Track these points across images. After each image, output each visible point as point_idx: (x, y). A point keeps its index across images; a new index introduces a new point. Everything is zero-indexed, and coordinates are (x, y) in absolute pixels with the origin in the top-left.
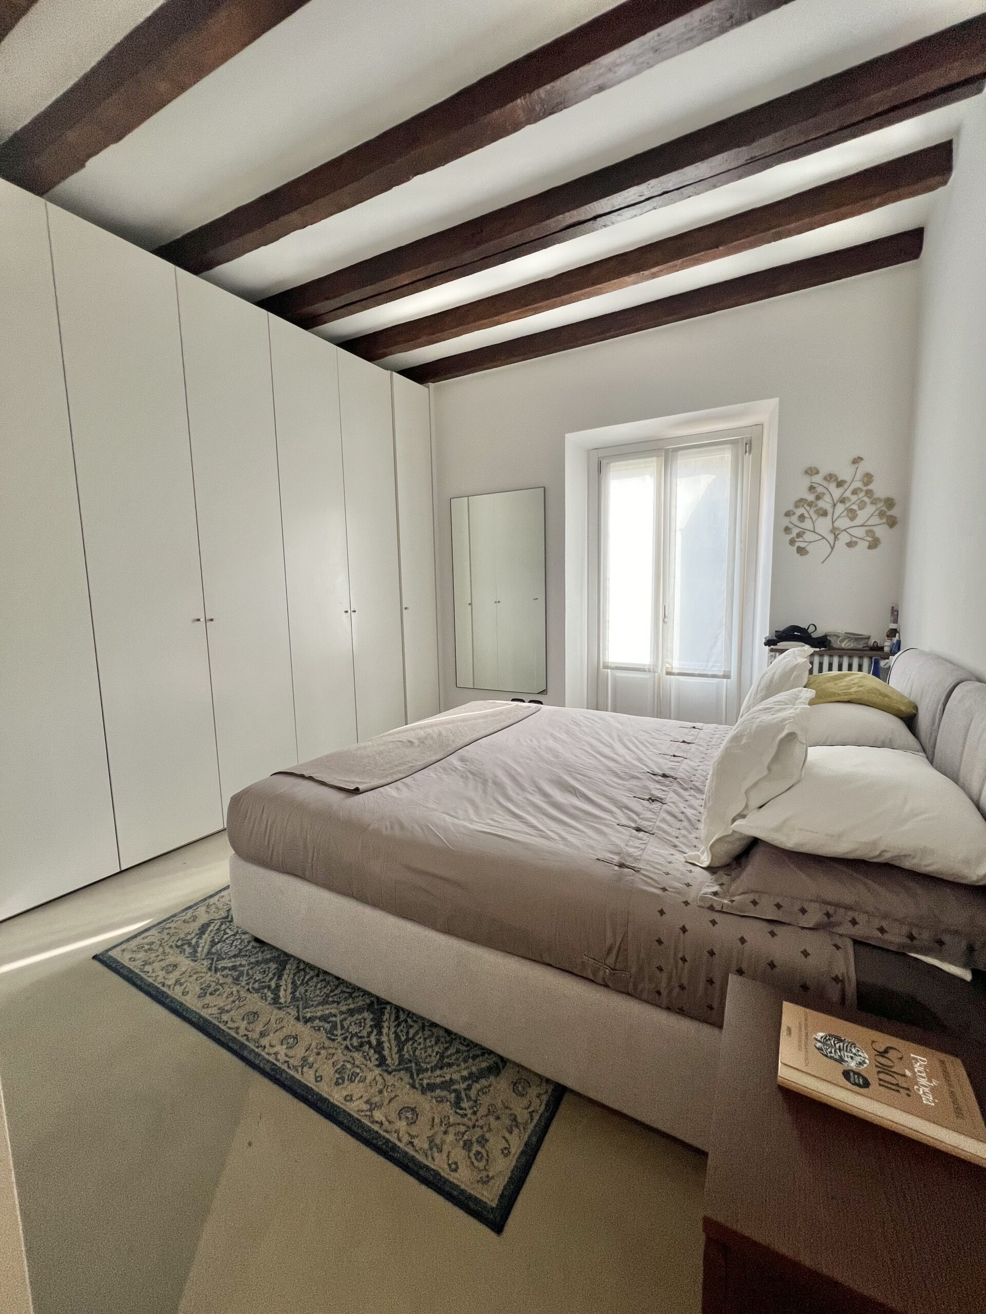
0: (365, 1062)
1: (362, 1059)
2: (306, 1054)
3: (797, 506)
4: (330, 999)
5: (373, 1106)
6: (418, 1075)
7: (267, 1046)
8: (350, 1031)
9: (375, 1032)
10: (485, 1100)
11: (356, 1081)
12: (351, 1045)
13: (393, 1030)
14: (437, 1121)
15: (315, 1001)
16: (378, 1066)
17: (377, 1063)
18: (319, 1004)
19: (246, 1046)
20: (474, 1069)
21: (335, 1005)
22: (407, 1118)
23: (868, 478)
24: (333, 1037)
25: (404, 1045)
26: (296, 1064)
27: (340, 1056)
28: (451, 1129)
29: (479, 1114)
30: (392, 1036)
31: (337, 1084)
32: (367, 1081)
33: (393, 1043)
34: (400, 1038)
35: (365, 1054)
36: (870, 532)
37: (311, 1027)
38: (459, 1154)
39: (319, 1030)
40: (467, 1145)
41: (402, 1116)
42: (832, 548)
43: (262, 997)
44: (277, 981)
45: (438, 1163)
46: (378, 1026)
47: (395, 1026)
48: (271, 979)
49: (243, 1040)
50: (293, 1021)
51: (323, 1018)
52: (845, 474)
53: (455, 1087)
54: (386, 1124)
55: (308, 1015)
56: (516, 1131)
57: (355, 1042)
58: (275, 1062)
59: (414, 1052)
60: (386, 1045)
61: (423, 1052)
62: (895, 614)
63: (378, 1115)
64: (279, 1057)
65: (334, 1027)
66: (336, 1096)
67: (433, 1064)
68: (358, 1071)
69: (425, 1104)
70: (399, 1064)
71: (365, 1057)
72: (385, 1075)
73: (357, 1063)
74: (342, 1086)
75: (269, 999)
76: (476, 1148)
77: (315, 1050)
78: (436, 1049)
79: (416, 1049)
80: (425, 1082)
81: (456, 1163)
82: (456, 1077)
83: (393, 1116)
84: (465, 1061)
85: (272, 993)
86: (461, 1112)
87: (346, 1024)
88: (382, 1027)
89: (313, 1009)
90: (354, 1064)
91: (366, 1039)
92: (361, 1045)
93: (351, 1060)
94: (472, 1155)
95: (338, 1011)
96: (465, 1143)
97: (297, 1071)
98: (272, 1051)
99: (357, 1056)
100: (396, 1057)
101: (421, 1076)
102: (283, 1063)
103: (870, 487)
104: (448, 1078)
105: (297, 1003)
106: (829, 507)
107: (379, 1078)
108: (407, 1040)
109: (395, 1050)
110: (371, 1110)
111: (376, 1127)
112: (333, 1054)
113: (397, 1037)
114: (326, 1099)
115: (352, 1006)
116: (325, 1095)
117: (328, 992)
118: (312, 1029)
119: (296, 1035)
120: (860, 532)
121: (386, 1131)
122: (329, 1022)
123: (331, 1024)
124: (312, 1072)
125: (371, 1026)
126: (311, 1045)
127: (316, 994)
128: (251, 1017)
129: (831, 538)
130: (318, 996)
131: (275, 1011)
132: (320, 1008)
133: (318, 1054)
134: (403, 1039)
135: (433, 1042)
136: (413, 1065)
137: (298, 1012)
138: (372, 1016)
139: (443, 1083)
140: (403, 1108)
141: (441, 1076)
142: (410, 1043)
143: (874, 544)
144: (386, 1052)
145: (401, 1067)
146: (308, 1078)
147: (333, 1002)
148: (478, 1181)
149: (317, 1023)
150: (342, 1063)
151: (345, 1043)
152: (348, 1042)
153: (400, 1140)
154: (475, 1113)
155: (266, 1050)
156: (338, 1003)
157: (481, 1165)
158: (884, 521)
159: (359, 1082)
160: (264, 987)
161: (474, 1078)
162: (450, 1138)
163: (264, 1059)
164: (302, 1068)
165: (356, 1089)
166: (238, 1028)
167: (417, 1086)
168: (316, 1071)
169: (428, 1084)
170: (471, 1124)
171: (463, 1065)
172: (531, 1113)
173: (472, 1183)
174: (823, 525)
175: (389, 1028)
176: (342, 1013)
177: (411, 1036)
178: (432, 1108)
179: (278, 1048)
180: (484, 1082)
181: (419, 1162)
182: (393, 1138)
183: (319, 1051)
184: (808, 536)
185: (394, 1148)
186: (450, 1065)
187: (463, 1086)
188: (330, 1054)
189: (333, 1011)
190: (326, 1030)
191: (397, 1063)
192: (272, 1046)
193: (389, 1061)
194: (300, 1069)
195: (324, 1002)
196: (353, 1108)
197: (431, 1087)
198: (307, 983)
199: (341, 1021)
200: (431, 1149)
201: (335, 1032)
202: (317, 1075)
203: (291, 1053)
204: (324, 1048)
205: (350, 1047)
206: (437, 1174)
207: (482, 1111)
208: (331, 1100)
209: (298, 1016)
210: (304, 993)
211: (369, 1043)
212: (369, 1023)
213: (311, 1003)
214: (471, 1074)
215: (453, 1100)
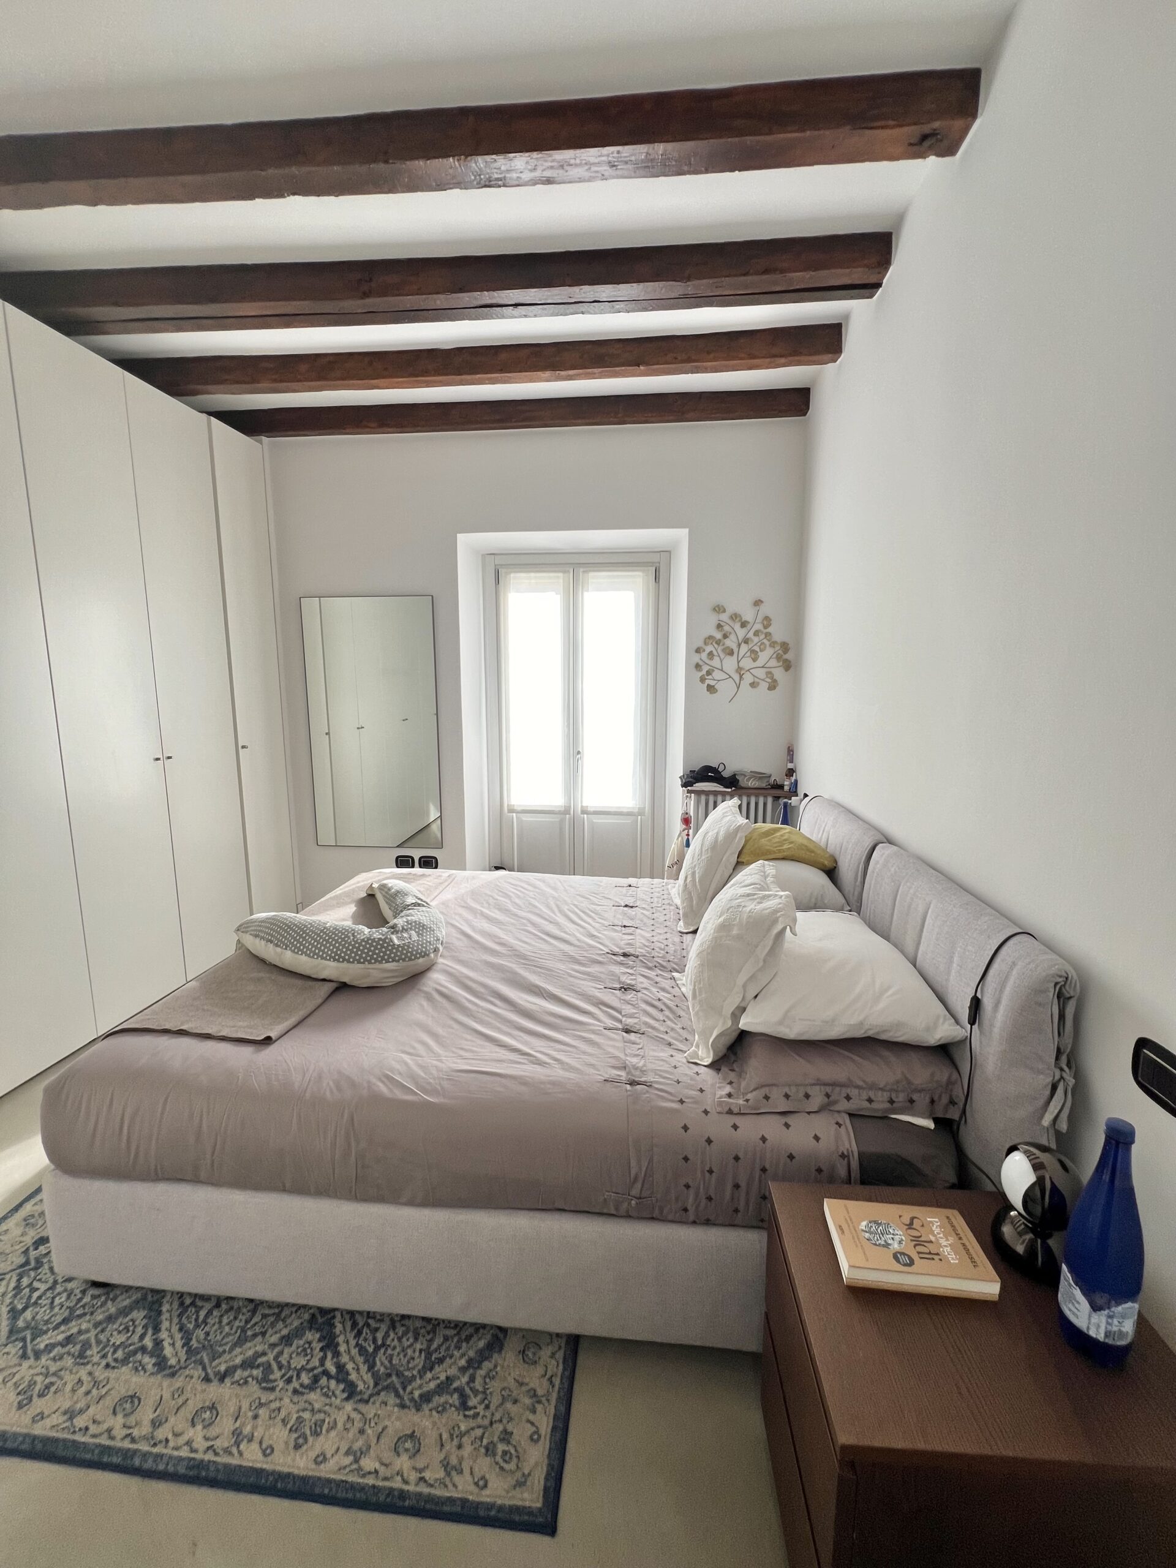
0: (328, 1401)
1: (323, 1399)
2: (238, 1424)
3: (705, 643)
4: (249, 1333)
5: (357, 1456)
6: (404, 1389)
7: (170, 1437)
8: (293, 1366)
9: (329, 1355)
10: (495, 1386)
11: (324, 1431)
12: (302, 1385)
13: (353, 1342)
14: (445, 1436)
15: (227, 1343)
16: (347, 1399)
17: (345, 1395)
18: (235, 1345)
19: (136, 1451)
20: (471, 1353)
21: (259, 1339)
22: (407, 1450)
23: (767, 621)
24: (270, 1385)
25: (374, 1358)
26: (226, 1445)
27: (289, 1406)
28: (465, 1439)
29: (493, 1407)
30: (354, 1352)
31: (297, 1447)
32: (340, 1425)
33: (360, 1360)
34: (366, 1351)
35: (325, 1390)
36: (769, 674)
37: (232, 1384)
38: (484, 1465)
39: (246, 1382)
40: (490, 1450)
41: (401, 1450)
42: (738, 688)
43: (136, 1369)
44: (154, 1334)
45: (463, 1488)
46: (330, 1344)
47: (355, 1337)
48: (142, 1337)
49: (127, 1444)
50: (200, 1386)
51: (248, 1364)
52: (748, 615)
53: (456, 1385)
54: (382, 1470)
55: (223, 1368)
56: (539, 1407)
57: (305, 1379)
58: (193, 1455)
59: (390, 1362)
60: (350, 1366)
61: (401, 1356)
62: (791, 753)
63: (368, 1463)
64: (195, 1445)
65: (268, 1368)
66: (300, 1464)
67: (420, 1367)
68: (322, 1416)
69: (425, 1422)
70: (376, 1384)
71: (326, 1395)
72: (361, 1407)
73: (317, 1406)
74: (305, 1447)
75: (149, 1367)
76: (501, 1447)
77: (250, 1414)
78: (418, 1346)
79: (391, 1356)
80: (417, 1394)
81: (483, 1478)
82: (453, 1371)
83: (388, 1456)
84: (458, 1348)
85: (151, 1357)
86: (471, 1413)
87: (283, 1360)
88: (338, 1344)
89: (226, 1357)
90: (313, 1410)
91: (320, 1370)
92: (316, 1379)
93: (307, 1405)
94: (498, 1458)
95: (266, 1346)
96: (487, 1450)
97: (230, 1454)
98: (181, 1440)
99: (313, 1396)
100: (368, 1377)
101: (409, 1388)
102: (205, 1452)
103: (769, 630)
104: (443, 1377)
105: (199, 1357)
106: (734, 647)
107: (354, 1415)
108: (377, 1349)
109: (364, 1368)
110: (356, 1461)
111: (370, 1481)
112: (279, 1409)
113: (362, 1350)
114: (289, 1475)
115: (285, 1332)
116: (286, 1470)
117: (242, 1324)
118: (235, 1386)
119: (214, 1404)
120: (761, 673)
121: (386, 1479)
122: (258, 1366)
123: (261, 1368)
124: (255, 1446)
125: (322, 1349)
126: (240, 1408)
127: (224, 1334)
128: (128, 1406)
129: (736, 677)
130: (228, 1335)
131: (166, 1383)
132: (238, 1350)
133: (256, 1417)
134: (371, 1350)
135: (411, 1340)
136: (394, 1378)
137: (204, 1369)
138: (318, 1336)
139: (439, 1386)
140: (399, 1439)
141: (434, 1378)
142: (382, 1351)
143: (772, 687)
144: (353, 1376)
145: (380, 1387)
146: (251, 1456)
147: (255, 1336)
148: (515, 1487)
149: (239, 1375)
150: (295, 1416)
151: (291, 1387)
152: (295, 1384)
153: (406, 1482)
154: (487, 1407)
155: (171, 1444)
156: (263, 1334)
157: (512, 1466)
158: (781, 664)
159: (328, 1431)
160: (135, 1353)
161: (473, 1364)
162: (468, 1449)
163: (171, 1457)
164: (238, 1447)
165: (327, 1443)
166: (109, 1430)
167: (408, 1403)
168: (261, 1443)
169: (421, 1396)
170: (486, 1422)
171: (456, 1354)
172: (550, 1380)
173: (508, 1492)
174: (730, 664)
175: (347, 1342)
176: (273, 1346)
177: (380, 1342)
178: (434, 1424)
179: (190, 1433)
180: (487, 1365)
181: (439, 1498)
182: (397, 1484)
183: (255, 1411)
184: (717, 675)
185: (403, 1495)
186: (441, 1361)
187: (465, 1379)
188: (274, 1410)
189: (259, 1348)
190: (257, 1379)
191: (371, 1383)
192: (176, 1435)
193: (361, 1386)
194: (234, 1450)
195: (241, 1341)
196: (328, 1471)
197: (426, 1398)
198: (205, 1322)
199: (276, 1358)
200: (448, 1474)
201: (272, 1377)
202: (264, 1446)
203: (213, 1431)
204: (261, 1405)
205: (301, 1390)
206: (464, 1501)
207: (495, 1401)
208: (296, 1472)
209: (207, 1374)
210: (205, 1339)
211: (326, 1373)
212: (317, 1346)
213: (221, 1349)
214: (470, 1361)
215: (457, 1403)
